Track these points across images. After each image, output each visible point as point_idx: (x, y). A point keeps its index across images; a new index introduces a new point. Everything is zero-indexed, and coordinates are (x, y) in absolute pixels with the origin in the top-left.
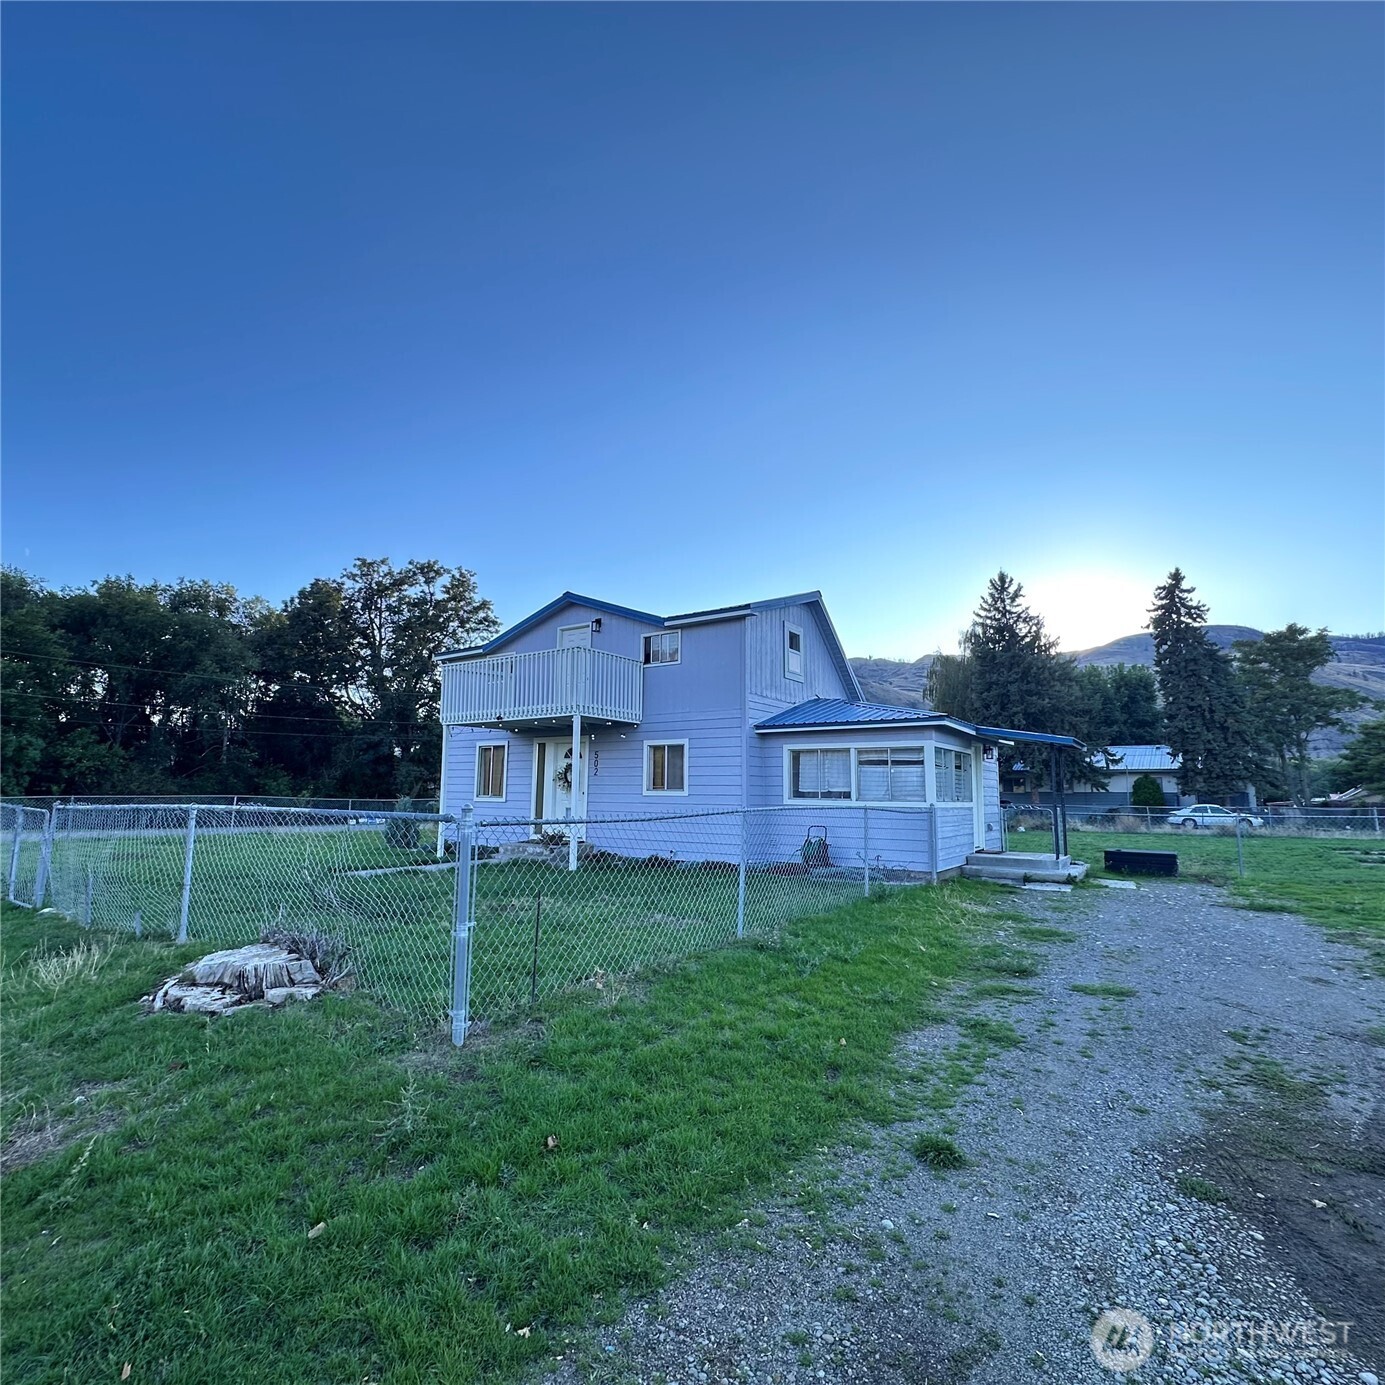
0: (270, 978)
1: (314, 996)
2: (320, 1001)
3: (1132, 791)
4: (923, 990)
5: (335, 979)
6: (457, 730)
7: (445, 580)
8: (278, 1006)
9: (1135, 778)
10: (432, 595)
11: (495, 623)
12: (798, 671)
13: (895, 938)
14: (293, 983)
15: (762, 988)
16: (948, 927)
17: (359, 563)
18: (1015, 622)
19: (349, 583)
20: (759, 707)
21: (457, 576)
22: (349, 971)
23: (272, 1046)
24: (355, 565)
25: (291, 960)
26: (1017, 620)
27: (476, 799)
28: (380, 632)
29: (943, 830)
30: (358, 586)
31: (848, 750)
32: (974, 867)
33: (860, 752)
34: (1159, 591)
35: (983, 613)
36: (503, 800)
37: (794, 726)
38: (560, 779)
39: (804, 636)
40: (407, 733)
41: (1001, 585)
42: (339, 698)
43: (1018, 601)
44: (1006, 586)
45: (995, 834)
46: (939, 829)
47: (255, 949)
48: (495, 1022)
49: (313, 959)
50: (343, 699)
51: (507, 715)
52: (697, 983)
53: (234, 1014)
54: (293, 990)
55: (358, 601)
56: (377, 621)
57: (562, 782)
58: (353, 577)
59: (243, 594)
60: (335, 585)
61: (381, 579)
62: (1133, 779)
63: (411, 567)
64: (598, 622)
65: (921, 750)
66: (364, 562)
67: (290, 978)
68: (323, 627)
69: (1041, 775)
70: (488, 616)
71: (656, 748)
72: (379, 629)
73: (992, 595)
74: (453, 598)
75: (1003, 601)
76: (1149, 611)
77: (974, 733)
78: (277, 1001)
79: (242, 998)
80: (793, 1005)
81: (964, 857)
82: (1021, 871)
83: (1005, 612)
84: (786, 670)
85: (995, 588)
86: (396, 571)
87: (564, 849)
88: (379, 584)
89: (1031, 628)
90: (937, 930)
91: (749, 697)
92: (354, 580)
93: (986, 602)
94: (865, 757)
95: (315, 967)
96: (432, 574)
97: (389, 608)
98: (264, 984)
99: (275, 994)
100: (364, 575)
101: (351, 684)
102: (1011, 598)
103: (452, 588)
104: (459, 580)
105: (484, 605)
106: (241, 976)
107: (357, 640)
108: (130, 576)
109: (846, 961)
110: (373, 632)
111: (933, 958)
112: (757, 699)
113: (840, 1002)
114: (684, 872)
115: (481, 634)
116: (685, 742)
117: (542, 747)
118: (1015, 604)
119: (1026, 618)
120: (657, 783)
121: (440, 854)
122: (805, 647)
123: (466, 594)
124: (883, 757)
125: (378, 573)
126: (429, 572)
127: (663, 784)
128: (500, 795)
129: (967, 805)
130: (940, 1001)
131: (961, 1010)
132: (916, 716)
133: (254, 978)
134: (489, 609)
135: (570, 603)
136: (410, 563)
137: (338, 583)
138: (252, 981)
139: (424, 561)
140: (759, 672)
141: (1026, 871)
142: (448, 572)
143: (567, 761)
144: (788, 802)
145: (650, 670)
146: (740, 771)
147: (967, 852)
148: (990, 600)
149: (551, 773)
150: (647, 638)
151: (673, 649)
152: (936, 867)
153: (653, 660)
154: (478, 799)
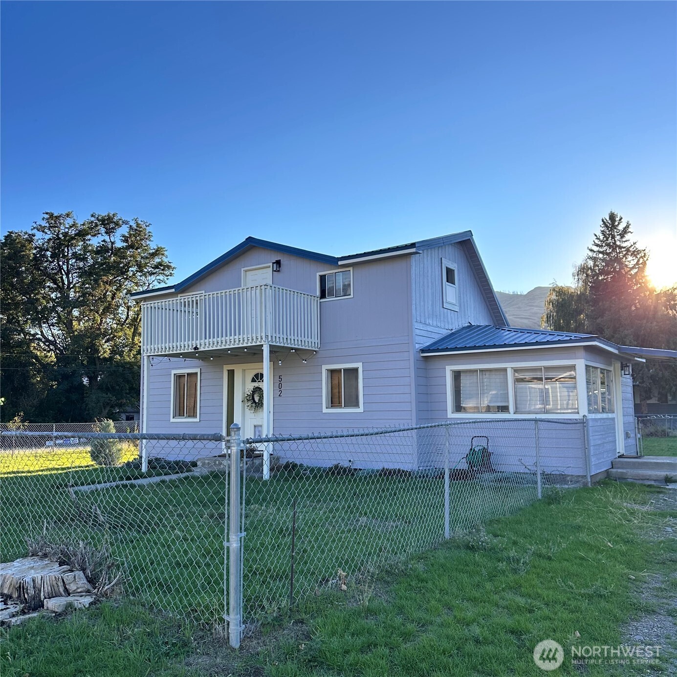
0: (47, 588)
1: (91, 604)
2: (97, 609)
4: (625, 583)
5: (106, 587)
6: (156, 360)
7: (124, 230)
8: (60, 615)
10: (113, 243)
11: (169, 267)
12: (454, 302)
13: (583, 536)
14: (68, 593)
15: (488, 586)
16: (622, 525)
17: (47, 216)
18: (624, 256)
19: (39, 235)
20: (423, 333)
21: (134, 226)
22: (118, 580)
23: (67, 652)
24: (43, 219)
25: (64, 572)
26: (626, 254)
27: (172, 420)
28: (68, 277)
29: (594, 439)
30: (47, 237)
31: (505, 370)
32: (620, 470)
33: (516, 370)
35: (596, 249)
36: (197, 420)
37: (456, 349)
38: (248, 400)
39: (458, 270)
40: (95, 365)
41: (611, 222)
42: (34, 335)
43: (627, 237)
44: (616, 223)
45: (631, 441)
46: (591, 438)
47: (28, 562)
48: (263, 625)
49: (84, 570)
50: (37, 336)
51: (203, 346)
52: (430, 583)
53: (23, 624)
54: (70, 599)
55: (47, 250)
56: (65, 267)
57: (250, 403)
58: (42, 229)
60: (27, 236)
61: (67, 230)
63: (93, 219)
64: (278, 263)
65: (573, 368)
66: (51, 215)
67: (66, 588)
68: (18, 274)
69: (650, 389)
70: (162, 261)
71: (332, 372)
72: (67, 274)
73: (603, 232)
74: (131, 246)
75: (613, 237)
77: (616, 352)
78: (59, 610)
79: (24, 608)
80: (521, 601)
81: (610, 461)
82: (662, 473)
83: (614, 247)
84: (444, 301)
85: (606, 226)
86: (80, 222)
87: (257, 462)
88: (65, 234)
89: (638, 261)
90: (615, 528)
91: (416, 325)
92: (43, 232)
93: (599, 239)
94: (519, 376)
95: (87, 577)
96: (112, 225)
97: (75, 255)
98: (42, 594)
99: (53, 604)
100: (51, 227)
101: (44, 323)
102: (620, 234)
103: (130, 237)
104: (136, 230)
105: (157, 252)
106: (21, 588)
107: (48, 284)
109: (549, 558)
110: (62, 278)
111: (623, 554)
112: (421, 326)
113: (562, 598)
114: (366, 478)
115: (158, 278)
116: (359, 365)
117: (231, 373)
118: (624, 239)
119: (634, 251)
120: (334, 401)
121: (144, 468)
122: (459, 280)
123: (143, 242)
124: (538, 375)
125: (64, 225)
126: (109, 223)
127: (340, 402)
128: (194, 416)
129: (610, 416)
130: (642, 592)
131: (665, 601)
132: (568, 338)
133: (32, 589)
134: (163, 254)
135: (251, 245)
136: (92, 216)
137: (29, 235)
138: (32, 592)
139: (103, 214)
140: (422, 304)
141: (668, 473)
142: (126, 223)
143: (256, 385)
144: (451, 416)
145: (325, 304)
146: (409, 390)
147: (612, 457)
148: (602, 237)
149: (241, 395)
150: (322, 276)
151: (345, 286)
152: (590, 472)
153: (329, 295)
154: (175, 420)
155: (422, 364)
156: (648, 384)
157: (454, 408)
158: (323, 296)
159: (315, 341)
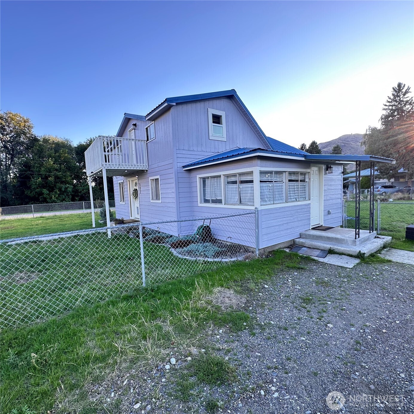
12: (221, 135)
20: (187, 156)
26: (406, 104)
31: (220, 176)
33: (225, 177)
35: (388, 104)
36: (125, 203)
41: (399, 89)
43: (408, 95)
57: (133, 196)
64: (135, 125)
73: (393, 95)
75: (399, 96)
77: (303, 159)
81: (298, 234)
82: (327, 246)
83: (400, 101)
84: (210, 135)
85: (396, 91)
91: (177, 151)
93: (390, 98)
94: (227, 180)
102: (403, 94)
112: (185, 152)
116: (159, 177)
117: (129, 182)
119: (411, 102)
135: (126, 118)
141: (332, 246)
143: (135, 188)
144: (200, 205)
145: (149, 144)
146: (174, 190)
147: (302, 230)
148: (392, 97)
149: (131, 193)
150: (147, 129)
151: (153, 133)
152: (258, 245)
153: (149, 139)
154: (120, 203)
155: (186, 175)
156: (411, 171)
157: (203, 201)
158: (148, 140)
159: (144, 165)
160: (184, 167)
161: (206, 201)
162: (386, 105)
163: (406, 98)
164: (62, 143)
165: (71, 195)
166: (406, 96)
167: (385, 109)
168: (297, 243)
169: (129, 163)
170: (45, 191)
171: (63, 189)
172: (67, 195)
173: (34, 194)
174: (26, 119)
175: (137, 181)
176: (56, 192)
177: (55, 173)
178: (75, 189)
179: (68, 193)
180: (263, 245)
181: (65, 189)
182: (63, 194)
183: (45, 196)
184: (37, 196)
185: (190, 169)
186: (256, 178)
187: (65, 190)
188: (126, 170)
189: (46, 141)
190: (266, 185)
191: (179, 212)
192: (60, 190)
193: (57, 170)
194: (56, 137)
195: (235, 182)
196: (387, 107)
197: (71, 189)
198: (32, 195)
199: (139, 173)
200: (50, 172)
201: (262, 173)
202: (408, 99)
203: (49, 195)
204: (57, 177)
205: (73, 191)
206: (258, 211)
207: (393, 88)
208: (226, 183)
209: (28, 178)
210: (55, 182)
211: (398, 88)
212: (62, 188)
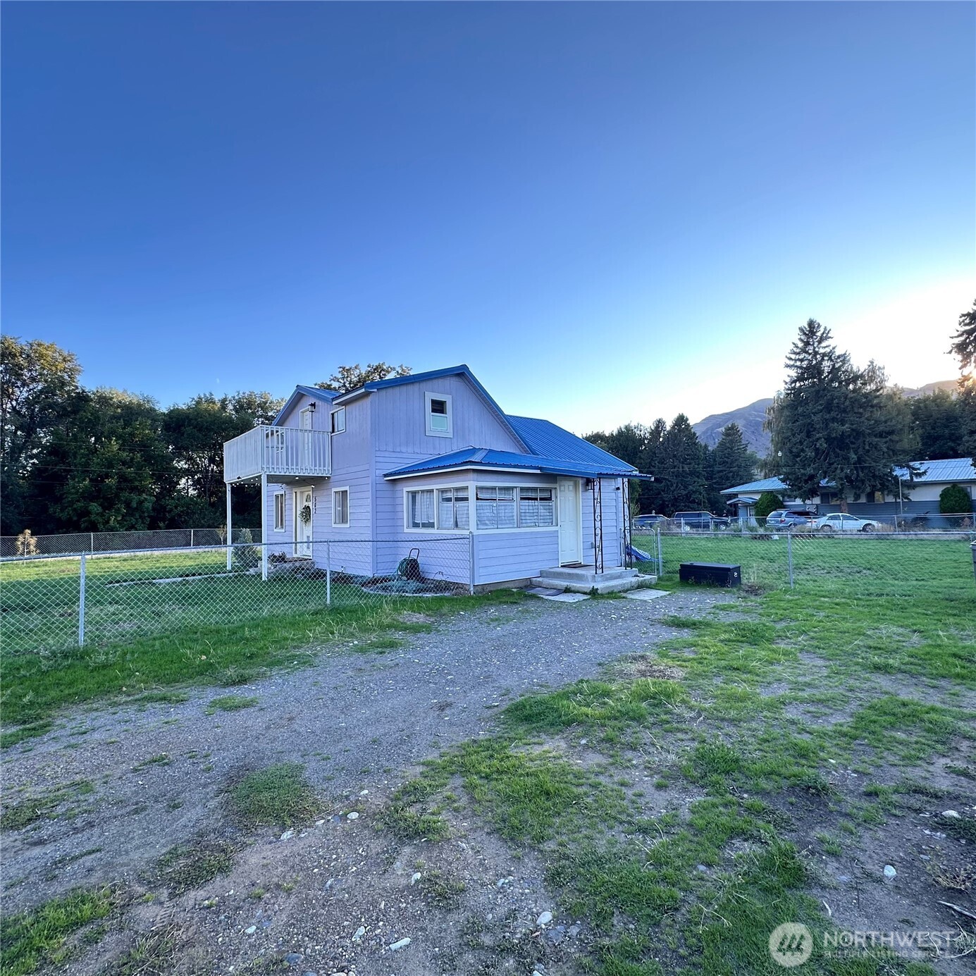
3: (939, 499)
9: (945, 487)
12: (444, 429)
20: (396, 460)
21: (400, 372)
31: (433, 490)
33: (438, 491)
34: (963, 318)
35: (793, 356)
36: (284, 531)
38: (302, 516)
39: (453, 401)
43: (826, 342)
44: (815, 330)
59: (274, 397)
62: (939, 490)
63: (369, 369)
64: (313, 405)
73: (802, 340)
75: (812, 344)
76: (952, 338)
81: (536, 571)
82: (566, 583)
83: (814, 353)
84: (427, 430)
85: (805, 334)
91: (376, 454)
93: (797, 347)
102: (819, 341)
108: (211, 393)
112: (387, 454)
116: (348, 488)
117: (296, 494)
119: (831, 356)
122: (454, 410)
128: (283, 527)
136: (369, 366)
140: (390, 434)
141: (568, 584)
142: (394, 369)
143: (307, 504)
144: (406, 530)
145: (334, 438)
146: (369, 509)
147: (546, 567)
148: (800, 345)
149: (299, 513)
150: (333, 414)
151: (342, 421)
152: (473, 581)
153: (336, 430)
154: (275, 530)
155: (388, 487)
157: (411, 524)
158: (333, 431)
159: (326, 468)
160: (385, 475)
161: (416, 525)
162: (791, 359)
163: (825, 347)
164: (139, 405)
165: (149, 516)
166: (824, 344)
167: (789, 366)
168: (534, 583)
169: (297, 465)
170: (95, 507)
171: (134, 505)
172: (140, 517)
173: (68, 514)
174: (66, 354)
175: (311, 493)
176: (118, 510)
177: (119, 469)
178: (159, 504)
179: (143, 512)
180: (480, 581)
181: (137, 503)
182: (132, 515)
183: (93, 517)
184: (75, 518)
185: (394, 479)
186: (471, 494)
187: (137, 506)
188: (297, 476)
189: (104, 400)
190: (488, 504)
191: (375, 527)
192: (128, 505)
193: (124, 463)
194: (125, 391)
195: (449, 500)
196: (792, 363)
197: (151, 504)
198: (64, 516)
199: (317, 482)
200: (111, 466)
201: (478, 488)
202: (828, 350)
203: (102, 515)
204: (123, 478)
205: (154, 509)
206: (473, 536)
207: (799, 328)
208: (441, 500)
209: (60, 478)
210: (117, 489)
211: (808, 329)
212: (131, 501)
